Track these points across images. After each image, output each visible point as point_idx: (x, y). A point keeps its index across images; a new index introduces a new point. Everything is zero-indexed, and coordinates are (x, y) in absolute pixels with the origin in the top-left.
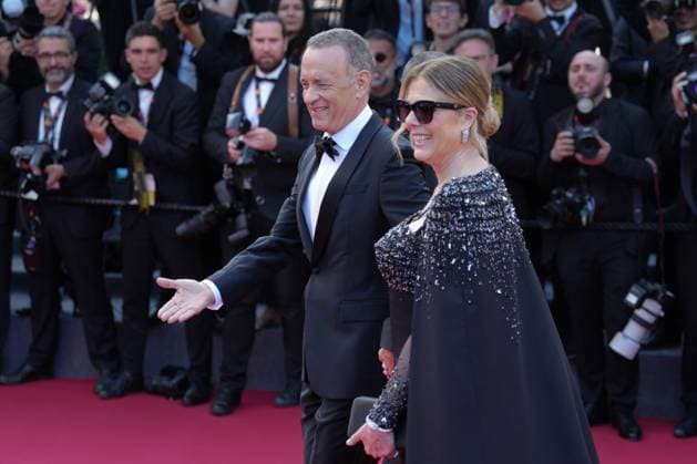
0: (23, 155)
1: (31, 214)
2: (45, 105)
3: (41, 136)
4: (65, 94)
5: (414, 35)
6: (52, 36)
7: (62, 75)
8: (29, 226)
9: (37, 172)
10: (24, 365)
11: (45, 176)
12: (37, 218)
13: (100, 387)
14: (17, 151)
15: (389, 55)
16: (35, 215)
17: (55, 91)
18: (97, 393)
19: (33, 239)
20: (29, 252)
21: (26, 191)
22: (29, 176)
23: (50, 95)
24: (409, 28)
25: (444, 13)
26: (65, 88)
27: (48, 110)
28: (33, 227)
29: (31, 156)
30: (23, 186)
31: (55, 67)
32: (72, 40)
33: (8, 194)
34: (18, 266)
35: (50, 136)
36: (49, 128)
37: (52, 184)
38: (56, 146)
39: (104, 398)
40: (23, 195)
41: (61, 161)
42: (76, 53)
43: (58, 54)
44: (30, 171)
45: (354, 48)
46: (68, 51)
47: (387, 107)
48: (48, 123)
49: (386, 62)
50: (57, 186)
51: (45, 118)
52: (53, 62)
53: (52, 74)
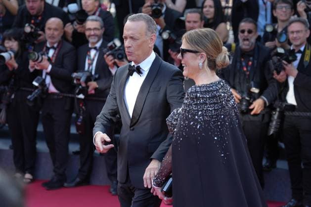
0: (78, 77)
1: (81, 105)
2: (89, 53)
3: (86, 68)
4: (98, 48)
5: (266, 20)
6: (93, 20)
7: (96, 39)
8: (80, 111)
9: (84, 85)
10: (76, 178)
11: (88, 87)
12: (83, 107)
13: (112, 190)
14: (75, 75)
15: (254, 30)
16: (82, 106)
17: (93, 47)
18: (111, 192)
19: (81, 117)
20: (79, 124)
21: (79, 94)
22: (80, 87)
23: (91, 49)
24: (264, 17)
25: (284, 9)
26: (98, 45)
27: (90, 56)
28: (82, 112)
29: (81, 77)
30: (77, 91)
31: (93, 35)
32: (102, 22)
33: (70, 95)
34: (73, 130)
35: (90, 68)
36: (90, 64)
37: (91, 91)
38: (93, 73)
39: (113, 195)
40: (77, 96)
41: (96, 80)
42: (104, 29)
43: (95, 29)
44: (80, 85)
45: (150, 23)
46: (100, 28)
47: (251, 56)
48: (90, 62)
49: (253, 34)
50: (93, 92)
51: (89, 59)
52: (92, 33)
53: (91, 38)
